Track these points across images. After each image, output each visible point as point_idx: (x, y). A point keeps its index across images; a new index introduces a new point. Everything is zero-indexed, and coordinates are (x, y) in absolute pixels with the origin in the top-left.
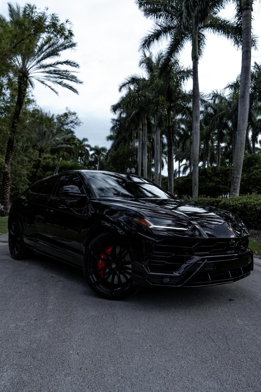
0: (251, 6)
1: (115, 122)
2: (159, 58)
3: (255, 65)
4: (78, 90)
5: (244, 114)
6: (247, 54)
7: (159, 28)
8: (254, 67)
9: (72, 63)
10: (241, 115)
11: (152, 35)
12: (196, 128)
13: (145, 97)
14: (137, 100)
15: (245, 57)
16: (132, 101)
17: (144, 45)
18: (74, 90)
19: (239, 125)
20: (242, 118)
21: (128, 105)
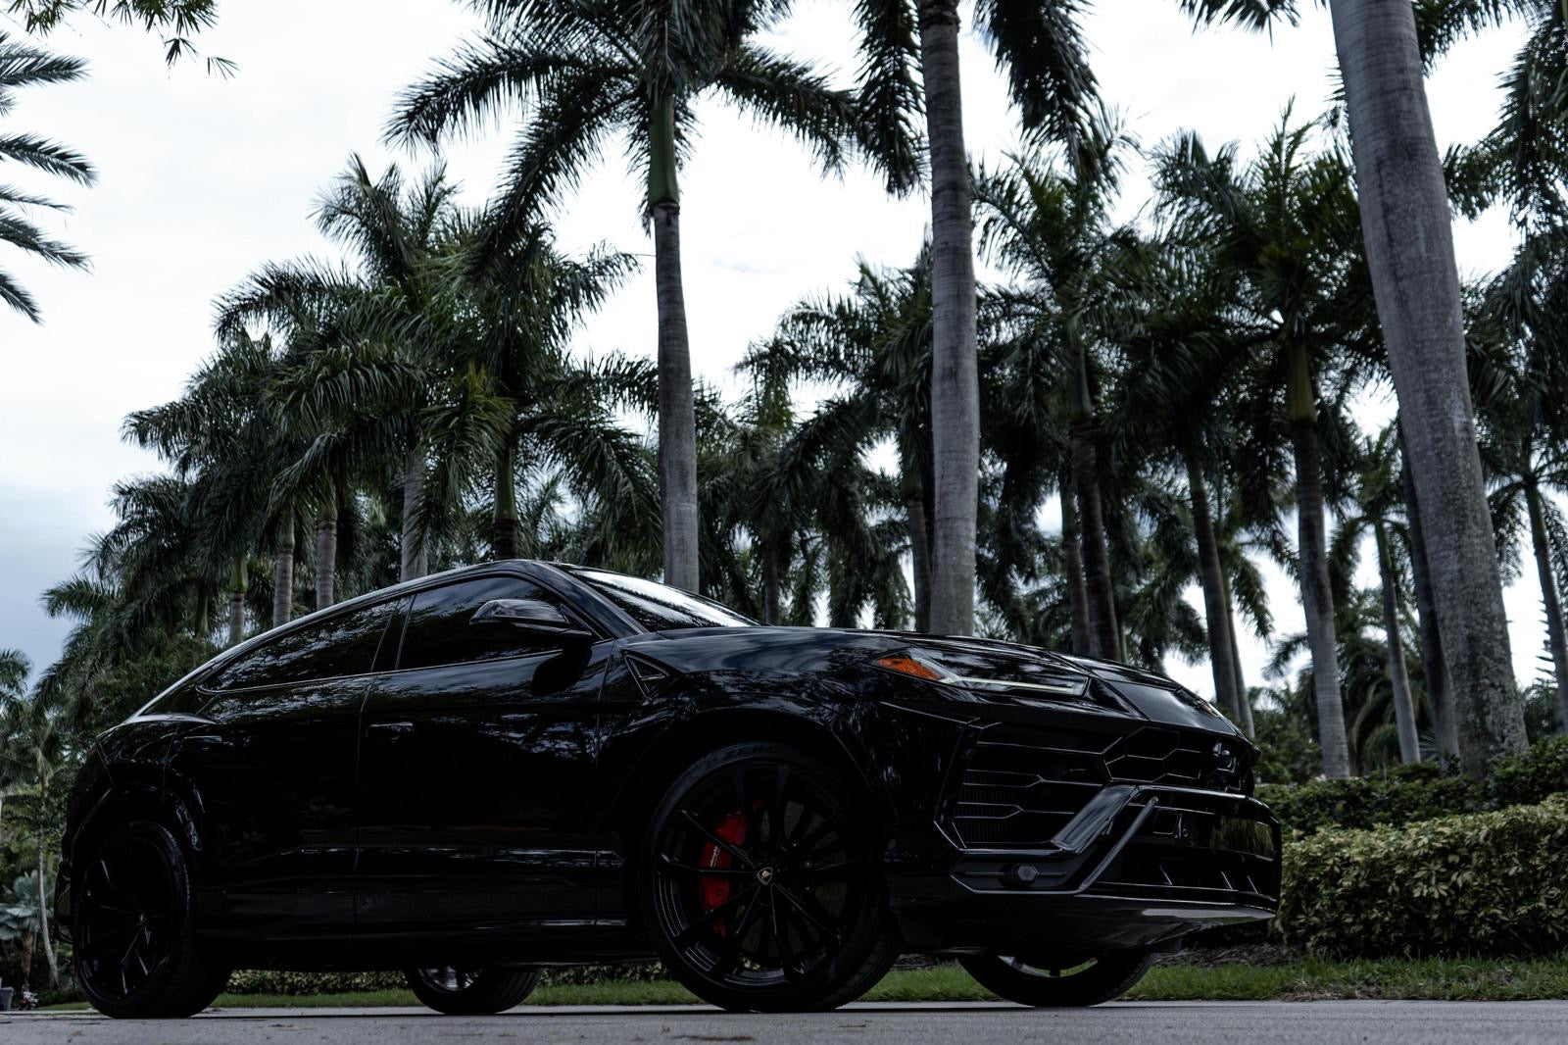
0: (955, 13)
1: (132, 508)
2: (429, 196)
3: (863, 279)
4: (37, 298)
5: (964, 451)
6: (956, 198)
7: (487, 54)
8: (861, 284)
9: (48, 153)
10: (950, 452)
11: (453, 81)
12: (680, 523)
13: (386, 367)
14: (344, 378)
15: (949, 209)
16: (322, 380)
17: (410, 116)
18: (17, 294)
19: (944, 495)
20: (953, 464)
21: (297, 398)
